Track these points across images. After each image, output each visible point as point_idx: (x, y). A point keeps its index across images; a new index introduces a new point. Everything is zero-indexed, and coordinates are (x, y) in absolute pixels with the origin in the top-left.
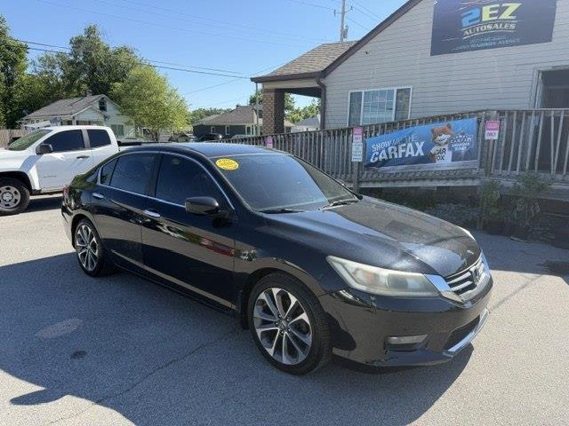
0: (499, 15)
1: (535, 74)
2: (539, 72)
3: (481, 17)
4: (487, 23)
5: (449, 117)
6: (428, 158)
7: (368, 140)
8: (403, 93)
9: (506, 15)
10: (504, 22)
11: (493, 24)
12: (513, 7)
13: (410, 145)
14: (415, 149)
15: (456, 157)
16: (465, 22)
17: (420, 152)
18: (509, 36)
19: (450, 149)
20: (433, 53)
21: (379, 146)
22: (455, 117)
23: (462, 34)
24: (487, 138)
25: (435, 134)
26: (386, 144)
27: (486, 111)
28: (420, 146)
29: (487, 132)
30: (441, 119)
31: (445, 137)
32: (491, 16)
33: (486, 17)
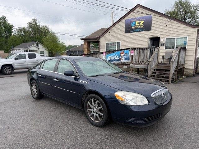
0: (140, 24)
1: (148, 39)
2: (149, 38)
3: (136, 24)
4: (137, 25)
5: (123, 50)
6: (120, 59)
7: (107, 55)
8: (119, 43)
9: (141, 24)
10: (141, 25)
11: (138, 25)
12: (143, 22)
13: (116, 57)
14: (117, 57)
15: (126, 59)
16: (132, 25)
17: (118, 58)
18: (142, 29)
19: (124, 57)
20: (125, 33)
21: (109, 57)
22: (125, 49)
23: (131, 28)
24: (131, 55)
25: (121, 54)
26: (111, 56)
27: (131, 48)
28: (118, 57)
29: (131, 53)
30: (122, 50)
31: (123, 55)
32: (138, 24)
33: (137, 24)
